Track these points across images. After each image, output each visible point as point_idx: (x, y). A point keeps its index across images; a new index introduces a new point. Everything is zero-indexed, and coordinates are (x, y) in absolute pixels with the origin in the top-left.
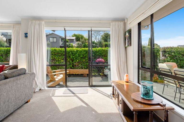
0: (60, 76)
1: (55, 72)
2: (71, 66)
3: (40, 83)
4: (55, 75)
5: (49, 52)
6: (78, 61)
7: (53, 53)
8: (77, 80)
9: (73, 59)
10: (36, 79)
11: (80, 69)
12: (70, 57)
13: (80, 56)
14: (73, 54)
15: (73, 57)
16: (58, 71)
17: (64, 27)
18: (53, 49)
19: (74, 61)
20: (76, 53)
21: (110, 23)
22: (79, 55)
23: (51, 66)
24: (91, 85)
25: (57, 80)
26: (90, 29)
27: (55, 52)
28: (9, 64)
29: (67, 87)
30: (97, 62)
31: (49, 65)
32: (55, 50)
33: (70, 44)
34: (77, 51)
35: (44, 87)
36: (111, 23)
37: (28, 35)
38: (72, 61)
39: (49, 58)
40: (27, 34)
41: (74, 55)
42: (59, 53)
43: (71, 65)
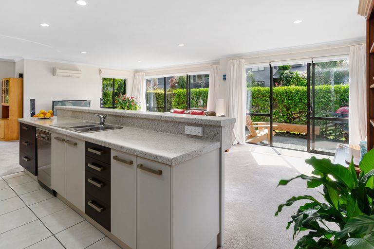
0: (263, 131)
1: (257, 124)
2: (286, 119)
3: (239, 136)
4: (257, 128)
5: (249, 95)
6: (299, 109)
7: (255, 96)
8: (294, 142)
9: (289, 106)
10: (234, 129)
11: (302, 124)
12: (283, 102)
13: (303, 101)
14: (289, 97)
15: (288, 103)
16: (261, 124)
17: (270, 63)
18: (256, 88)
19: (290, 110)
20: (295, 96)
21: (349, 47)
22: (300, 99)
23: (252, 115)
24: (311, 149)
25: (258, 135)
26: (310, 61)
27: (258, 95)
28: (206, 110)
29: (272, 146)
30: (340, 113)
31: (250, 114)
32: (259, 91)
33: (292, 73)
34: (297, 92)
35: (243, 142)
36: (351, 48)
37: (226, 77)
38: (288, 109)
39: (249, 103)
40: (225, 75)
41: (290, 100)
42: (265, 96)
43: (285, 117)
